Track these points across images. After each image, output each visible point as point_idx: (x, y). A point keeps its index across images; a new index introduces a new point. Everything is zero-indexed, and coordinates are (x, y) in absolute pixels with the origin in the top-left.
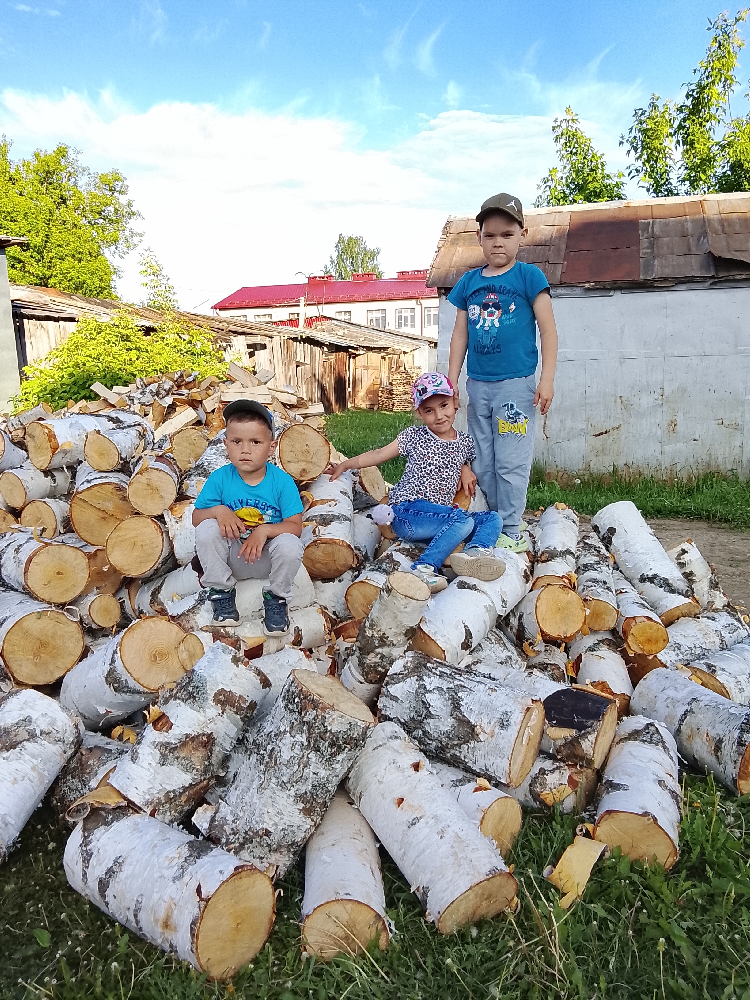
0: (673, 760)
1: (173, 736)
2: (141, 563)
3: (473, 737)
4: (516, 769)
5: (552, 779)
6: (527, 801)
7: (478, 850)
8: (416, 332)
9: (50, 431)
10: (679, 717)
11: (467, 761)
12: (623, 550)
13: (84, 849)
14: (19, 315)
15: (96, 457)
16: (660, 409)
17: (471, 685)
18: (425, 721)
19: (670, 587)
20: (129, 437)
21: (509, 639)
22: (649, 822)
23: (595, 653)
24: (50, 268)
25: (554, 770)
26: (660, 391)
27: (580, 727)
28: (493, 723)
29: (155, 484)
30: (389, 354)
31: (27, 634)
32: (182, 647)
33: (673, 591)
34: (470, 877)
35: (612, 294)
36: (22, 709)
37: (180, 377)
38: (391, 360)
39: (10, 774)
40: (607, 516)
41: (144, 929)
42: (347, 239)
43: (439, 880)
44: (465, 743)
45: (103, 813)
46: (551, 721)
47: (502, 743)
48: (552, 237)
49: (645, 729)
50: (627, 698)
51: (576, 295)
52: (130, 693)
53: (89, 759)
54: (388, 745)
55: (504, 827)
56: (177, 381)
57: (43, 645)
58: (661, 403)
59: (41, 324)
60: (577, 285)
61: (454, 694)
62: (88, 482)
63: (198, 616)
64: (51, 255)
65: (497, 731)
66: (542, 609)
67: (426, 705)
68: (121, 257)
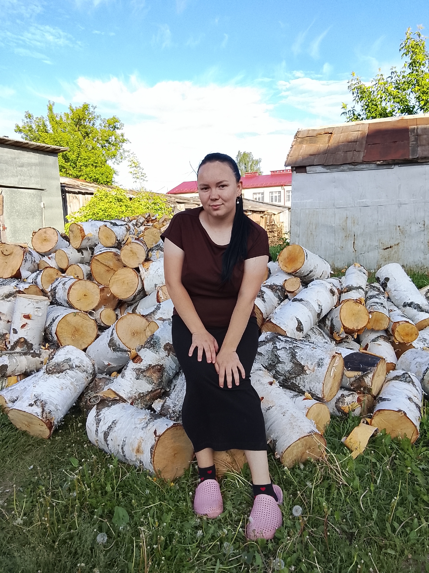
0: (418, 391)
1: (142, 365)
2: (127, 292)
3: (303, 372)
4: (327, 390)
5: (348, 399)
6: (334, 412)
7: (304, 422)
8: (282, 204)
9: (81, 227)
10: (423, 372)
11: (300, 385)
12: (393, 289)
13: (97, 418)
14: (64, 191)
15: (104, 239)
16: (423, 233)
17: (302, 346)
18: (277, 365)
19: (421, 308)
20: (121, 230)
21: (326, 334)
22: (402, 415)
23: (375, 342)
24: (80, 171)
25: (349, 395)
26: (423, 223)
27: (364, 370)
28: (314, 364)
29: (134, 251)
30: (265, 215)
31: (68, 323)
32: (148, 329)
33: (422, 311)
34: (299, 434)
35: (393, 167)
36: (66, 354)
37: (148, 216)
38: (266, 218)
39: (60, 385)
40: (384, 271)
41: (126, 455)
42: (242, 154)
43: (282, 436)
44: (298, 375)
45: (106, 401)
46: (347, 368)
47: (319, 375)
48: (358, 137)
49: (402, 375)
50: (394, 365)
51: (372, 168)
52: (121, 351)
53: (99, 383)
54: (256, 373)
55: (320, 420)
56: (146, 218)
57: (77, 330)
58: (423, 229)
59: (75, 196)
60: (372, 162)
61: (292, 350)
62: (101, 251)
63: (156, 315)
64: (81, 164)
65: (316, 368)
66: (343, 314)
67: (277, 357)
68: (118, 164)
